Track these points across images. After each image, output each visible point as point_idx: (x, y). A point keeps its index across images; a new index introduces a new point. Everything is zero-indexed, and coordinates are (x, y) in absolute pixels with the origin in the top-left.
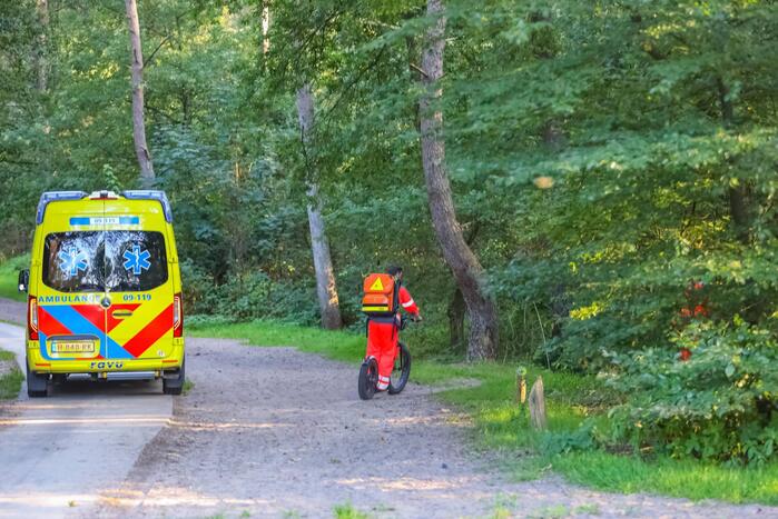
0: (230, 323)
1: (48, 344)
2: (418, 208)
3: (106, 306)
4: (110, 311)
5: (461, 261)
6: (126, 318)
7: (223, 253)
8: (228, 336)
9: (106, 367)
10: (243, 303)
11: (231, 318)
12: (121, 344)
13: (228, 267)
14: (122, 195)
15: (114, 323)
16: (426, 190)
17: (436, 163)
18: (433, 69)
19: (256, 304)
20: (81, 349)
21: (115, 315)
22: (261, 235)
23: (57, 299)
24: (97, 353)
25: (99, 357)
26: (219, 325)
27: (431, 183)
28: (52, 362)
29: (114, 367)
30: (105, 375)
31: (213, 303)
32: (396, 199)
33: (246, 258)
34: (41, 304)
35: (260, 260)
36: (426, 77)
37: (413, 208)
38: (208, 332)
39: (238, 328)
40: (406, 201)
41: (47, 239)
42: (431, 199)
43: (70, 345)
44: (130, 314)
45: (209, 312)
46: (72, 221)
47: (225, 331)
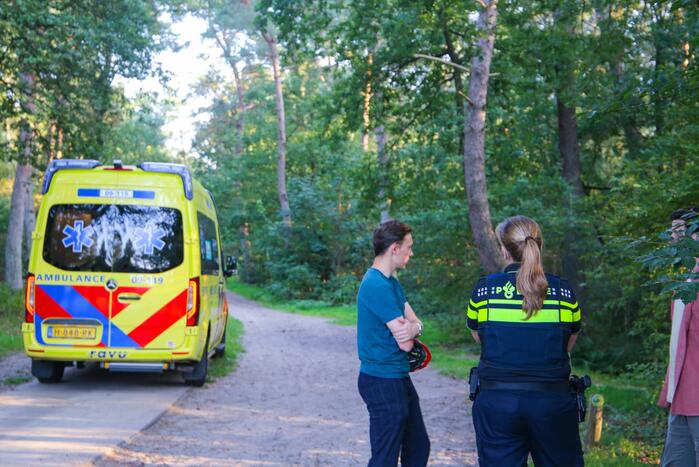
0: (328, 307)
1: (44, 328)
2: (459, 218)
3: (111, 288)
4: (115, 295)
5: (495, 265)
6: (134, 303)
7: (329, 261)
8: (323, 315)
9: (108, 357)
10: (338, 294)
11: (329, 303)
12: (127, 331)
13: (331, 270)
14: (139, 166)
15: (118, 308)
16: (467, 203)
17: (477, 179)
18: (478, 98)
19: (346, 294)
20: (80, 335)
21: (121, 298)
22: (353, 250)
23: (57, 278)
24: (98, 340)
25: (101, 345)
26: (320, 308)
27: (472, 196)
28: (46, 349)
29: (116, 357)
30: (107, 366)
31: (320, 293)
32: (441, 211)
33: (343, 265)
34: (38, 282)
35: (352, 267)
36: (471, 104)
37: (455, 218)
38: (312, 312)
39: (331, 310)
40: (449, 213)
41: (51, 211)
42: (470, 210)
43: (69, 330)
44: (138, 299)
45: (316, 299)
46: (82, 193)
47: (323, 311)
